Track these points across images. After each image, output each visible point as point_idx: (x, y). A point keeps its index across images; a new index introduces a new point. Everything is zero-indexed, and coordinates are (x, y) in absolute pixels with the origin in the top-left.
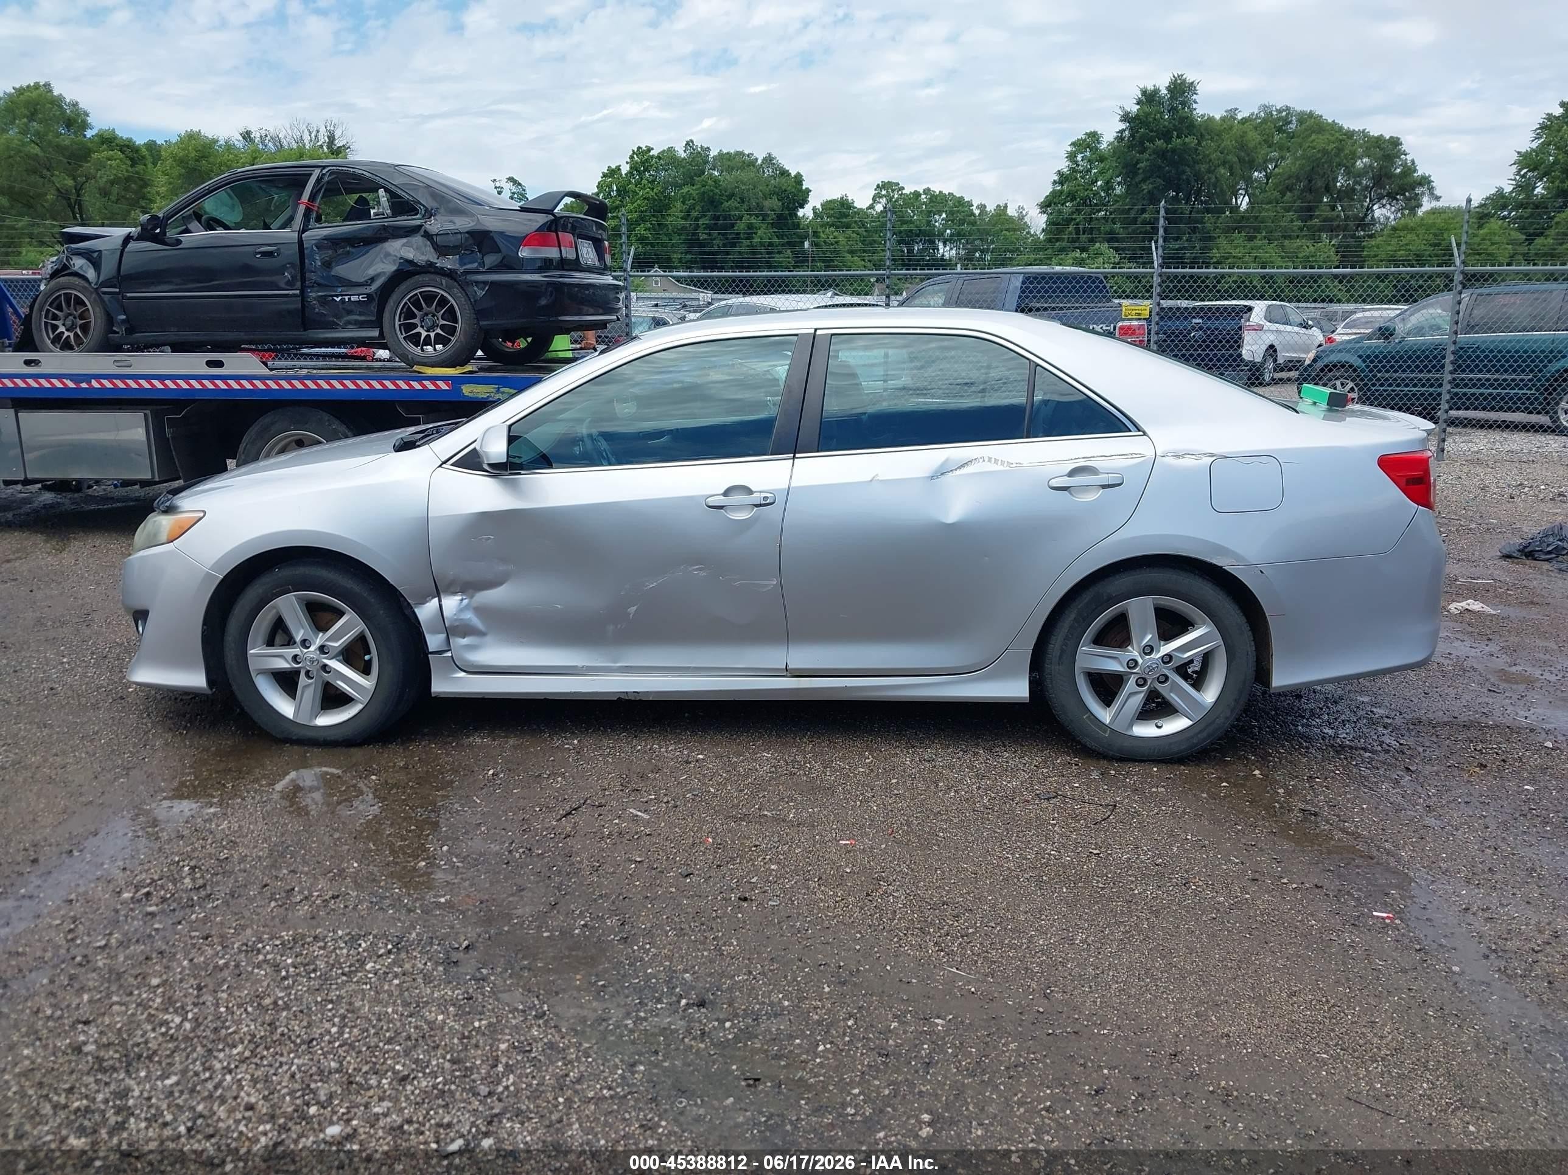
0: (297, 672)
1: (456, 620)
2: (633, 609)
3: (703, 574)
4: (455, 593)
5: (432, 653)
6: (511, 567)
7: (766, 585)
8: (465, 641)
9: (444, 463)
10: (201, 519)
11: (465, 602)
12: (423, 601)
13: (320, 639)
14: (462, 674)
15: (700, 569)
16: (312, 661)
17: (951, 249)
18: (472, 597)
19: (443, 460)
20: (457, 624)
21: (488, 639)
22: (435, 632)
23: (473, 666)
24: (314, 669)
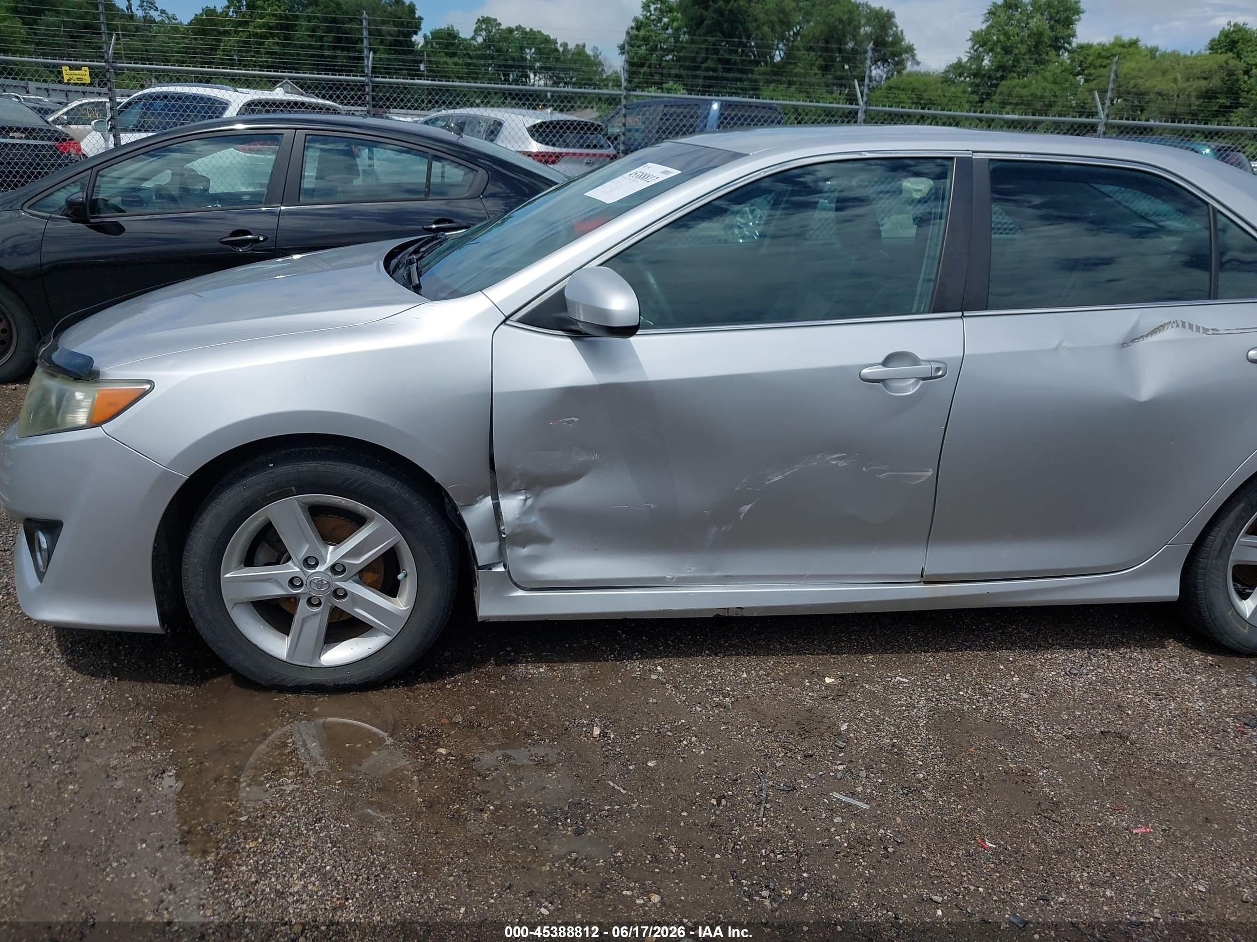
0: (293, 600)
1: (519, 526)
2: (747, 508)
3: (842, 464)
4: (516, 491)
5: (479, 568)
6: (594, 457)
7: (920, 477)
8: (525, 551)
9: (507, 318)
10: (145, 393)
11: (529, 502)
12: (471, 502)
13: (332, 554)
14: (520, 593)
15: (840, 459)
16: (320, 584)
17: (540, 79)
18: (537, 495)
19: (507, 314)
20: (519, 530)
21: (554, 546)
22: (485, 540)
23: (535, 581)
24: (322, 594)
